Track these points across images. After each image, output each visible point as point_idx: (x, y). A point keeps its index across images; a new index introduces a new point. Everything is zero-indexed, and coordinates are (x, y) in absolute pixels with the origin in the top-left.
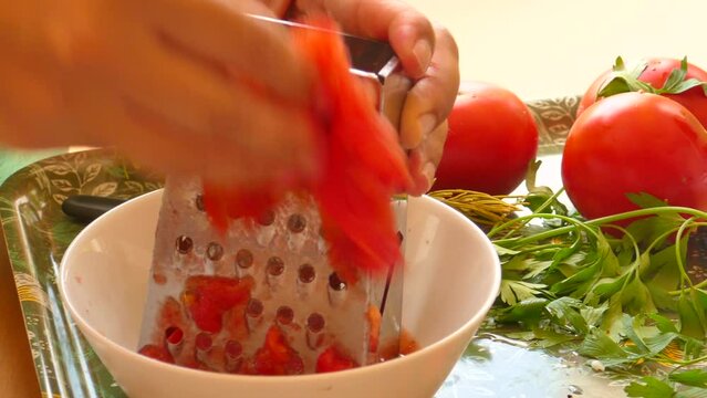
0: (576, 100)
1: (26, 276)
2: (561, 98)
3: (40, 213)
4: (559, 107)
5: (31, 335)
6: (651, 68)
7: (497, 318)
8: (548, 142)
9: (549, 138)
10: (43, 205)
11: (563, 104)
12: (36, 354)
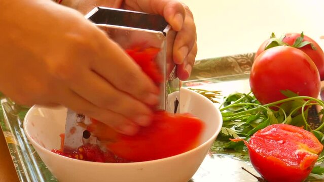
0: (252, 54)
1: (9, 133)
2: (246, 54)
3: (13, 107)
4: (245, 58)
5: (13, 157)
6: (287, 37)
7: (224, 147)
8: (241, 73)
9: (241, 71)
10: (14, 103)
11: (247, 56)
12: (16, 166)
